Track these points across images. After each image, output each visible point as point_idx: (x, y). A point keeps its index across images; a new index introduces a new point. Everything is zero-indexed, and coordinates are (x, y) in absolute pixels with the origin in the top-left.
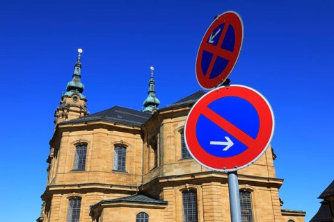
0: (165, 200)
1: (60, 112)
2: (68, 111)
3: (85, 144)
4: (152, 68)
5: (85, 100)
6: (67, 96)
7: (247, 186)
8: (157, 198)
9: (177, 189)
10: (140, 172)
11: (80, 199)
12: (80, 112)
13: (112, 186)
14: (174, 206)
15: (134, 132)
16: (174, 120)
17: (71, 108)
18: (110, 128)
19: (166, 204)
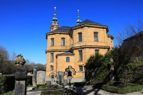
1: (51, 28)
2: (53, 27)
3: (53, 39)
4: (78, 10)
5: (58, 23)
6: (53, 23)
7: (97, 49)
8: (72, 53)
10: (69, 45)
11: (53, 53)
12: (57, 27)
13: (61, 50)
14: (76, 55)
15: (67, 34)
16: (76, 30)
17: (54, 26)
18: (60, 34)
19: (74, 54)
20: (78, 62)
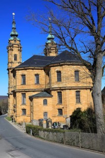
0: (52, 95)
2: (13, 47)
4: (50, 19)
5: (20, 41)
6: (11, 40)
9: (56, 91)
11: (25, 94)
12: (18, 47)
13: (35, 89)
14: (55, 97)
15: (41, 69)
16: (54, 68)
18: (33, 69)
20: (56, 105)
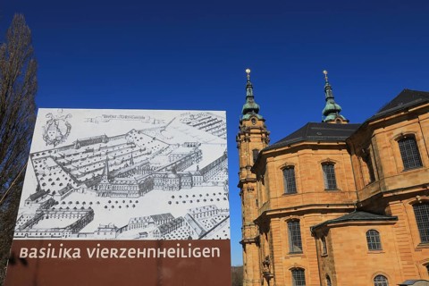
0: (393, 215)
1: (242, 136)
2: (250, 134)
3: (292, 167)
4: (325, 72)
5: (263, 120)
6: (245, 120)
8: (382, 213)
9: (406, 202)
10: (353, 188)
11: (298, 221)
12: (261, 134)
13: (328, 205)
14: (406, 221)
15: (339, 148)
17: (252, 131)
18: (315, 148)
19: (396, 219)
20: (417, 250)
